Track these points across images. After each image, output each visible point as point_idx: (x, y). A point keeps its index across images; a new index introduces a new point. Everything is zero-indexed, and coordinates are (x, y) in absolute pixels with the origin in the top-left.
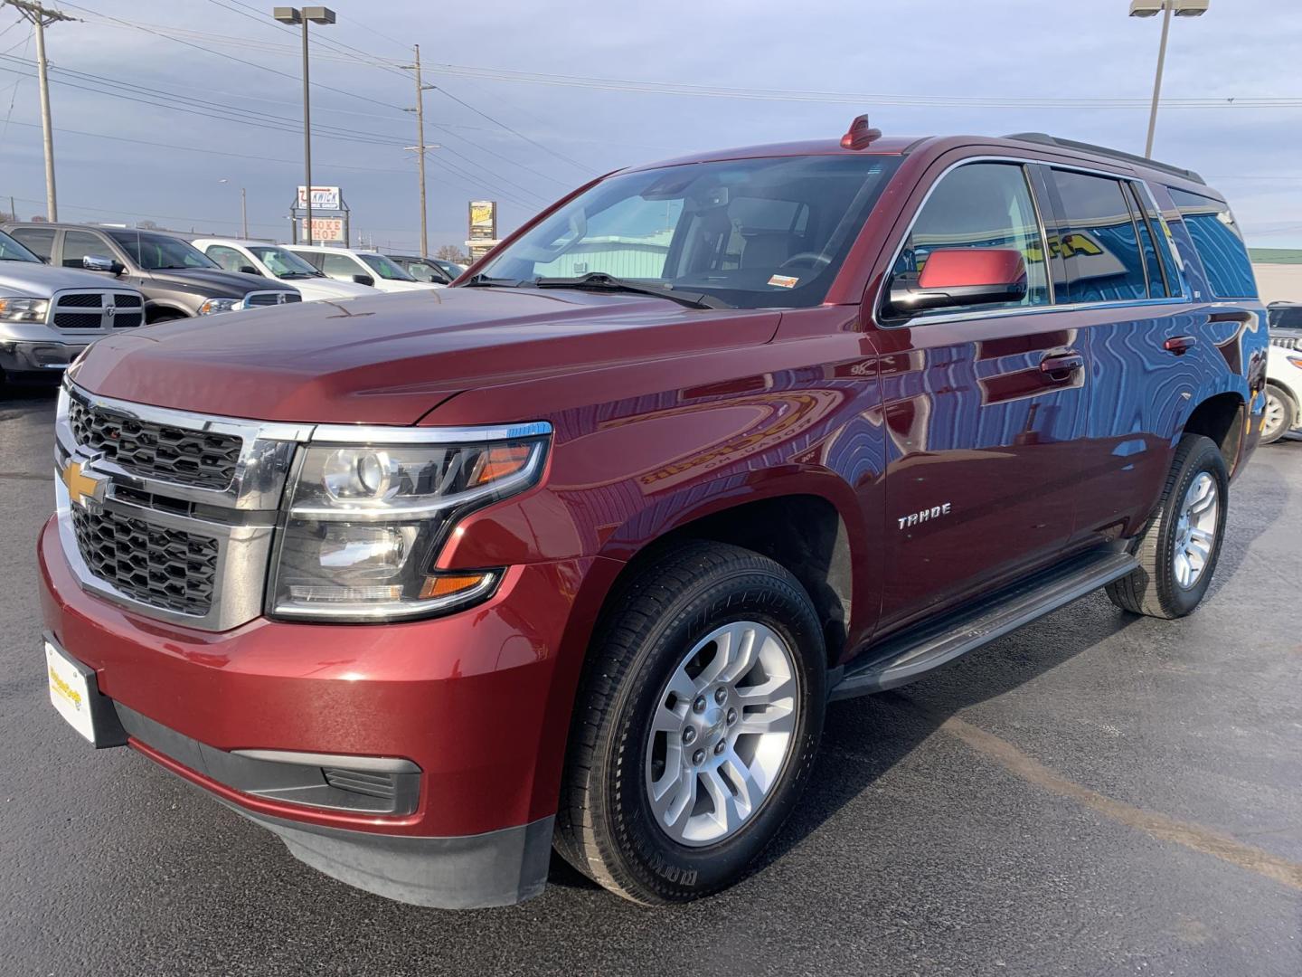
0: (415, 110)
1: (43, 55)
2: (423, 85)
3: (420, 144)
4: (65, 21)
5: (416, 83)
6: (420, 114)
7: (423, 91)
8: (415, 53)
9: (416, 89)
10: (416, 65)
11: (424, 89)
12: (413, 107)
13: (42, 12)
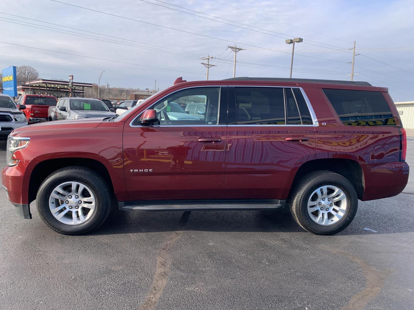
0: (352, 63)
1: (236, 60)
2: (355, 54)
3: (352, 73)
4: (242, 50)
5: (353, 54)
6: (353, 64)
7: (355, 56)
8: (354, 44)
9: (353, 56)
10: (354, 48)
11: (355, 55)
12: (351, 62)
13: (237, 49)
